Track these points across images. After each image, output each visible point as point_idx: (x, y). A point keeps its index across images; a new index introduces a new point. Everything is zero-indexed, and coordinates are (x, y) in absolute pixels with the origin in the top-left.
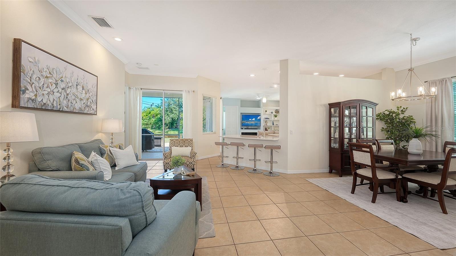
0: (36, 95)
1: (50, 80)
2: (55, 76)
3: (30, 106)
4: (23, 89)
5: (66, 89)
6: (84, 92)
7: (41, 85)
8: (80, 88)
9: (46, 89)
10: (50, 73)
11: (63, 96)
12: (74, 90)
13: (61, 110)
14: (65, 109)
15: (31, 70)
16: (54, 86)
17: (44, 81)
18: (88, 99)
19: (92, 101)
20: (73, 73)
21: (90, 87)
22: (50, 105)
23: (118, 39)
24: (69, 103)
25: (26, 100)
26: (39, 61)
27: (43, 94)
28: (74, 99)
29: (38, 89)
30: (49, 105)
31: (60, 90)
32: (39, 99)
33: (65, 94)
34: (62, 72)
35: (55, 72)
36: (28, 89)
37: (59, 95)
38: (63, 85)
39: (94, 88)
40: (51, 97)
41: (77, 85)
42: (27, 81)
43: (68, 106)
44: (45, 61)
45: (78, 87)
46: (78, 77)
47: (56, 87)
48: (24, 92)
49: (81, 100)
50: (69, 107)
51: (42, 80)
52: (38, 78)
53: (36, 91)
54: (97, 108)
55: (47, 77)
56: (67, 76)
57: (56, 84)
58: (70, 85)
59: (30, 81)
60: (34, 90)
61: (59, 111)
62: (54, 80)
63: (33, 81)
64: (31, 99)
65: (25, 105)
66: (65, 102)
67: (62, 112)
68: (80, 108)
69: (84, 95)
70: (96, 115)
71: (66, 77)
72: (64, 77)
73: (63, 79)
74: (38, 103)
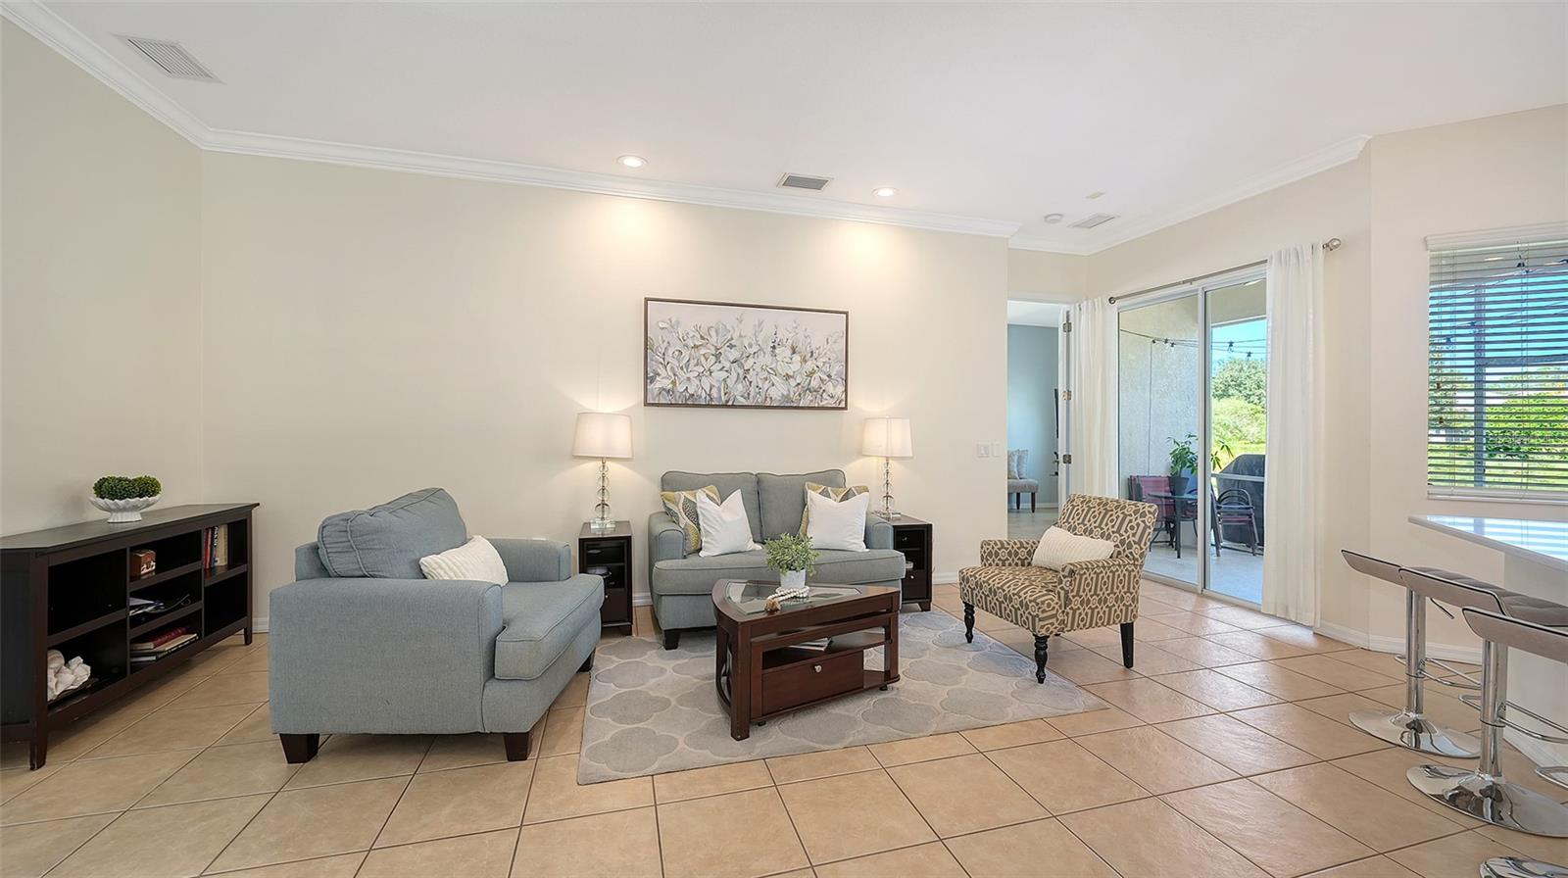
0: (674, 383)
1: (703, 351)
2: (713, 340)
3: (662, 401)
4: (652, 374)
5: (743, 361)
6: (797, 358)
7: (683, 363)
8: (784, 352)
9: (695, 368)
10: (702, 338)
11: (736, 375)
12: (765, 359)
13: (730, 403)
14: (743, 401)
15: (664, 341)
16: (713, 359)
17: (690, 354)
18: (810, 375)
19: (829, 376)
20: (760, 324)
21: (817, 342)
22: (704, 395)
23: (886, 193)
24: (752, 390)
25: (656, 392)
26: (678, 322)
27: (689, 379)
28: (766, 379)
29: (679, 372)
30: (701, 397)
31: (727, 365)
32: (680, 388)
33: (741, 372)
34: (731, 329)
35: (713, 333)
36: (659, 375)
37: (726, 374)
38: (734, 354)
39: (835, 342)
40: (706, 383)
41: (774, 347)
42: (657, 361)
43: (749, 394)
44: (691, 319)
45: (777, 351)
46: (776, 327)
47: (718, 361)
48: (653, 380)
49: (788, 377)
50: (751, 396)
51: (686, 354)
52: (677, 353)
53: (675, 375)
54: (846, 391)
55: (695, 347)
56: (743, 334)
57: (718, 356)
58: (755, 349)
59: (662, 360)
60: (670, 374)
61: (725, 406)
62: (713, 348)
63: (667, 359)
64: (664, 389)
65: (654, 400)
66: (740, 387)
67: (733, 406)
68: (786, 397)
69: (796, 366)
70: (845, 408)
71: (741, 336)
72: (735, 337)
73: (733, 342)
74: (678, 394)
